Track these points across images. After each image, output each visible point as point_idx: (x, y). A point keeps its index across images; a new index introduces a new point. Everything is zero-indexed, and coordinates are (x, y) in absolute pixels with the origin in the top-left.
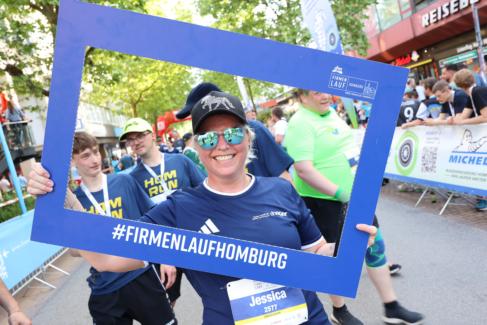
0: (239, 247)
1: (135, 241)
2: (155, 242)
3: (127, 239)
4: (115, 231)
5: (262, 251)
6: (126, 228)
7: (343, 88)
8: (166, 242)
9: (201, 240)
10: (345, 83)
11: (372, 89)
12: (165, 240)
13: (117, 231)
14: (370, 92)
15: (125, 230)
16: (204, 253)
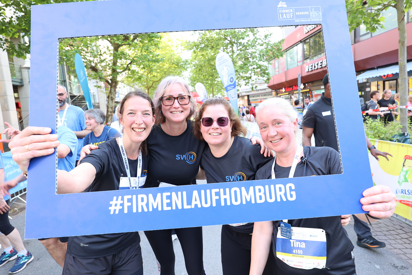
0: (243, 189)
1: (135, 211)
2: (155, 207)
3: (126, 211)
4: (111, 205)
5: (267, 187)
6: (122, 199)
7: (291, 17)
8: (167, 203)
9: (203, 192)
10: (292, 14)
11: (317, 13)
12: (166, 201)
13: (113, 205)
14: (316, 15)
15: (122, 202)
16: (208, 205)
